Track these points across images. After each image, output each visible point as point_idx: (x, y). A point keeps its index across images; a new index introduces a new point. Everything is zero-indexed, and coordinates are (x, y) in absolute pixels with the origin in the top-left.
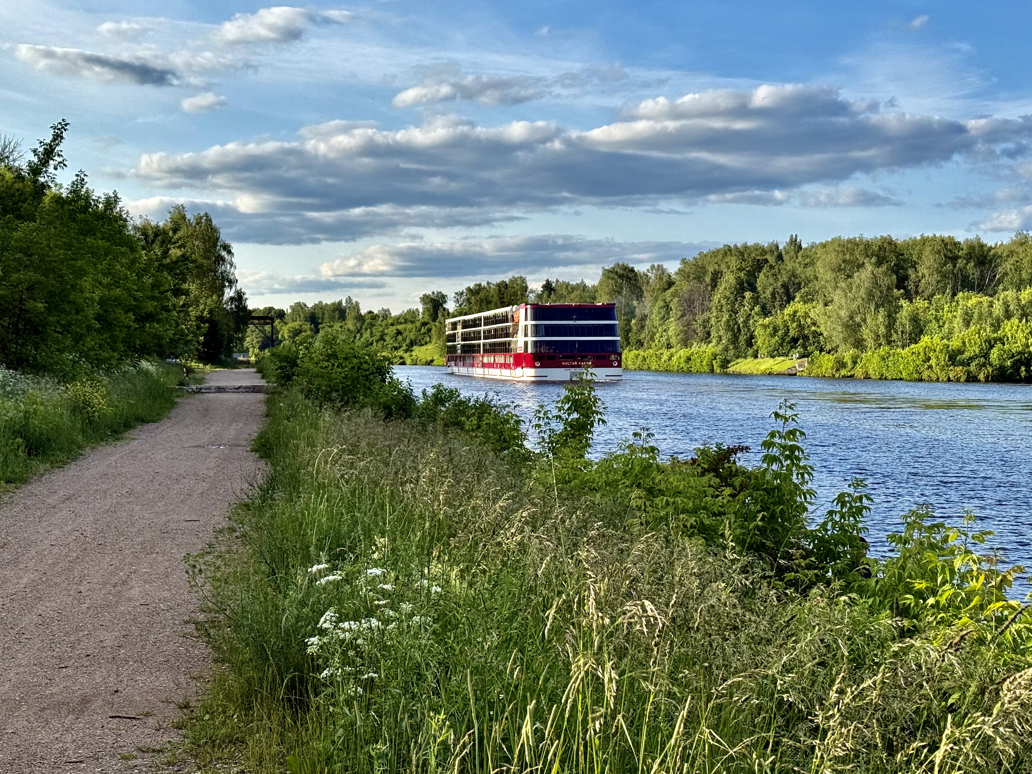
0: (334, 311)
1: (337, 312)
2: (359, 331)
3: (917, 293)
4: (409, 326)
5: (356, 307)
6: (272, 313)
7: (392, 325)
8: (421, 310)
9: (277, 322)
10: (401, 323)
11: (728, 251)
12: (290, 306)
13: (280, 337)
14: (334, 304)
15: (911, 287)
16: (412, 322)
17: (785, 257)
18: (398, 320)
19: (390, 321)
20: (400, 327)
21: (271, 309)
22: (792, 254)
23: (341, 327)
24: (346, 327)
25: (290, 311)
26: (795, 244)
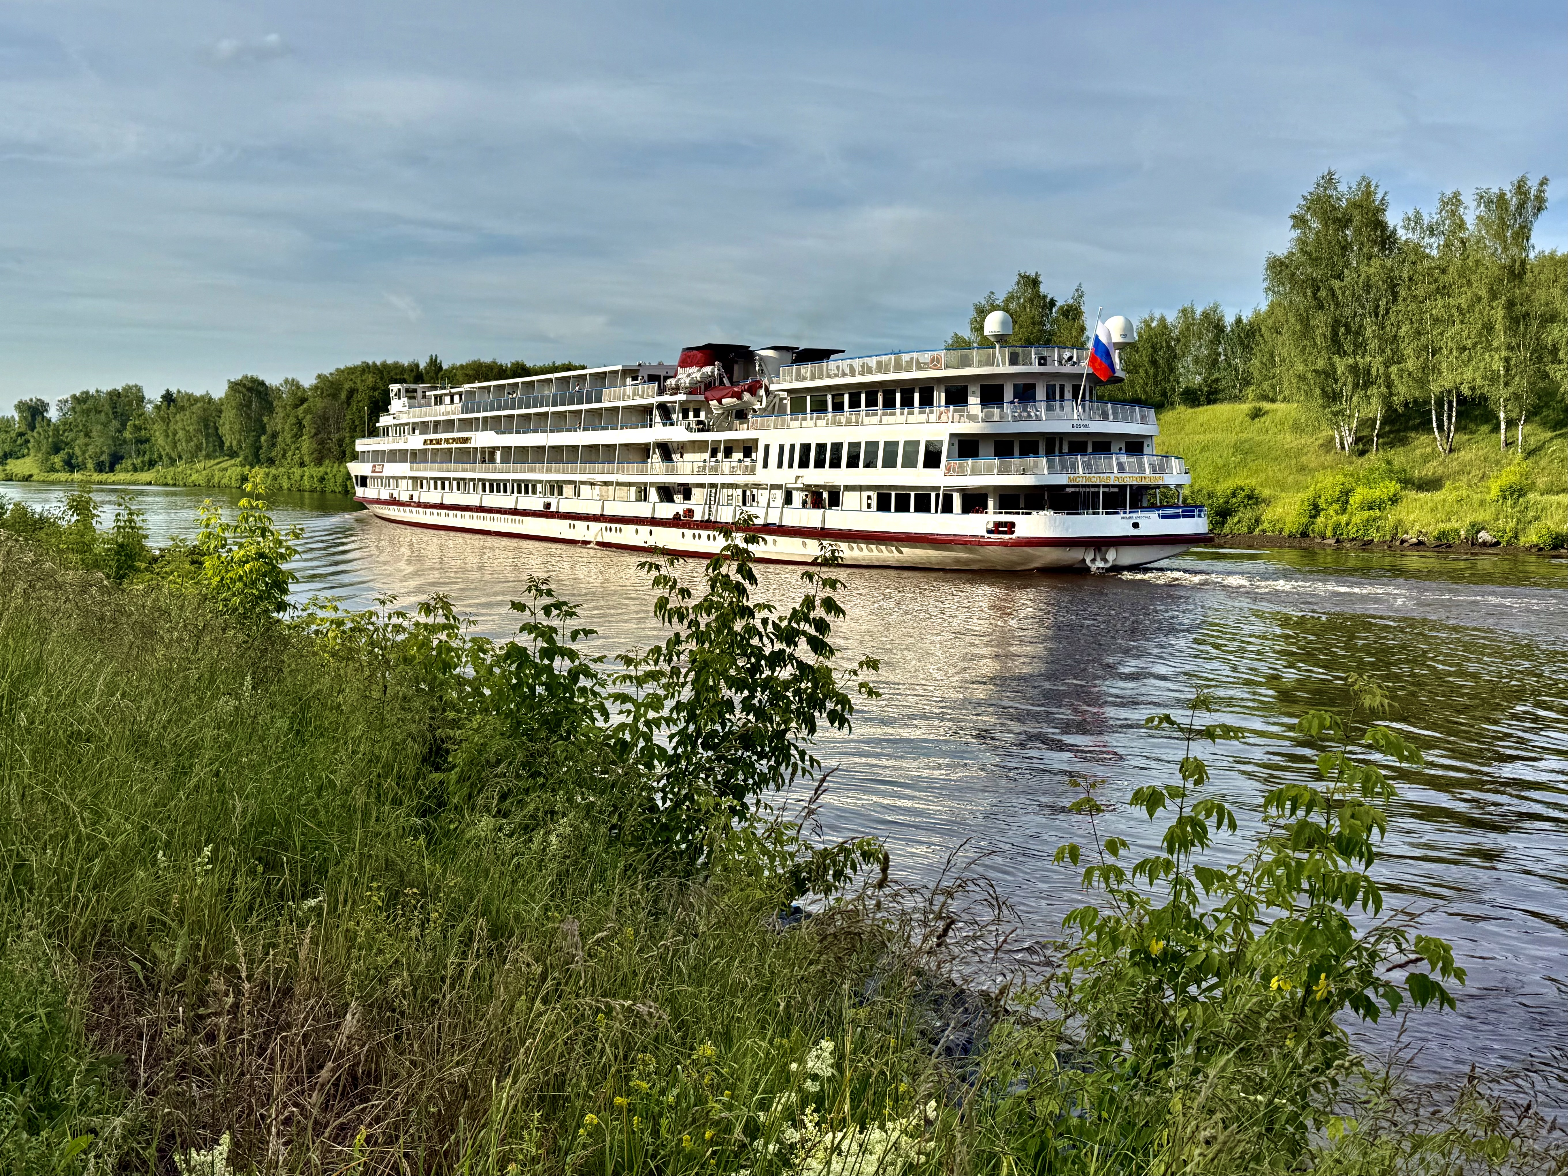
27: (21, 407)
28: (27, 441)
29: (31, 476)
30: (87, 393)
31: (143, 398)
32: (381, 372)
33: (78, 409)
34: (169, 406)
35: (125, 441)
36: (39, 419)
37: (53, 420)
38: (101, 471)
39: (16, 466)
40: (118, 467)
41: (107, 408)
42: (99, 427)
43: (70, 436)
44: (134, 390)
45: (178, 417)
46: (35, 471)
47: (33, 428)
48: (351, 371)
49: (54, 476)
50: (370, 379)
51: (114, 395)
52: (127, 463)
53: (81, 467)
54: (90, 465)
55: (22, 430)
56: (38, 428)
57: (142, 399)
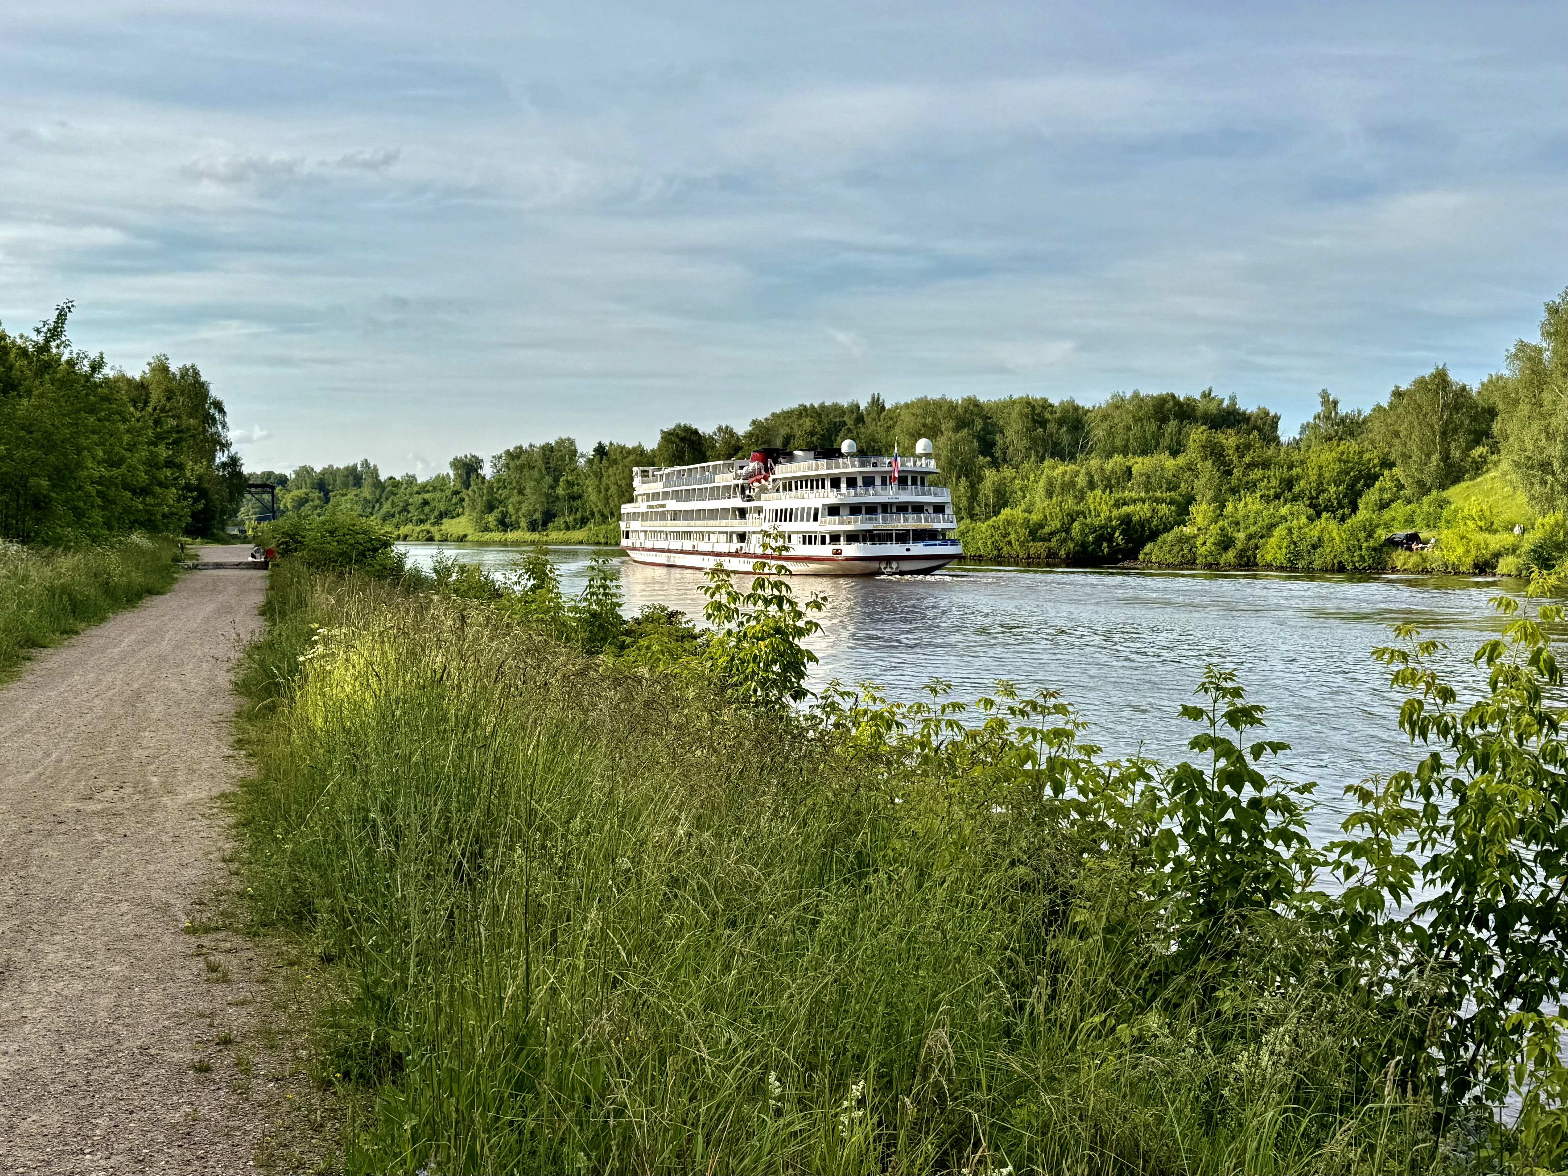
0: (347, 476)
1: (351, 478)
2: (377, 501)
3: (1005, 461)
4: (438, 494)
5: (374, 473)
6: (272, 480)
7: (418, 493)
8: (452, 477)
9: (278, 490)
10: (428, 492)
11: (803, 412)
12: (295, 472)
13: (282, 506)
14: (347, 468)
15: (999, 454)
16: (442, 491)
17: (867, 420)
18: (424, 489)
19: (416, 489)
20: (427, 496)
21: (270, 474)
22: (874, 415)
23: (356, 495)
24: (363, 495)
25: (293, 476)
26: (877, 404)
27: (457, 464)
28: (463, 500)
29: (465, 536)
30: (521, 447)
31: (576, 451)
32: (819, 415)
33: (512, 465)
34: (601, 459)
35: (557, 498)
36: (473, 476)
37: (488, 477)
38: (534, 530)
39: (452, 526)
40: (550, 525)
41: (540, 463)
42: (532, 483)
43: (505, 493)
44: (567, 444)
45: (610, 471)
46: (469, 531)
47: (467, 486)
48: (788, 414)
49: (488, 536)
50: (808, 423)
51: (548, 450)
52: (560, 521)
53: (515, 526)
54: (523, 523)
55: (457, 488)
56: (473, 487)
57: (574, 453)
